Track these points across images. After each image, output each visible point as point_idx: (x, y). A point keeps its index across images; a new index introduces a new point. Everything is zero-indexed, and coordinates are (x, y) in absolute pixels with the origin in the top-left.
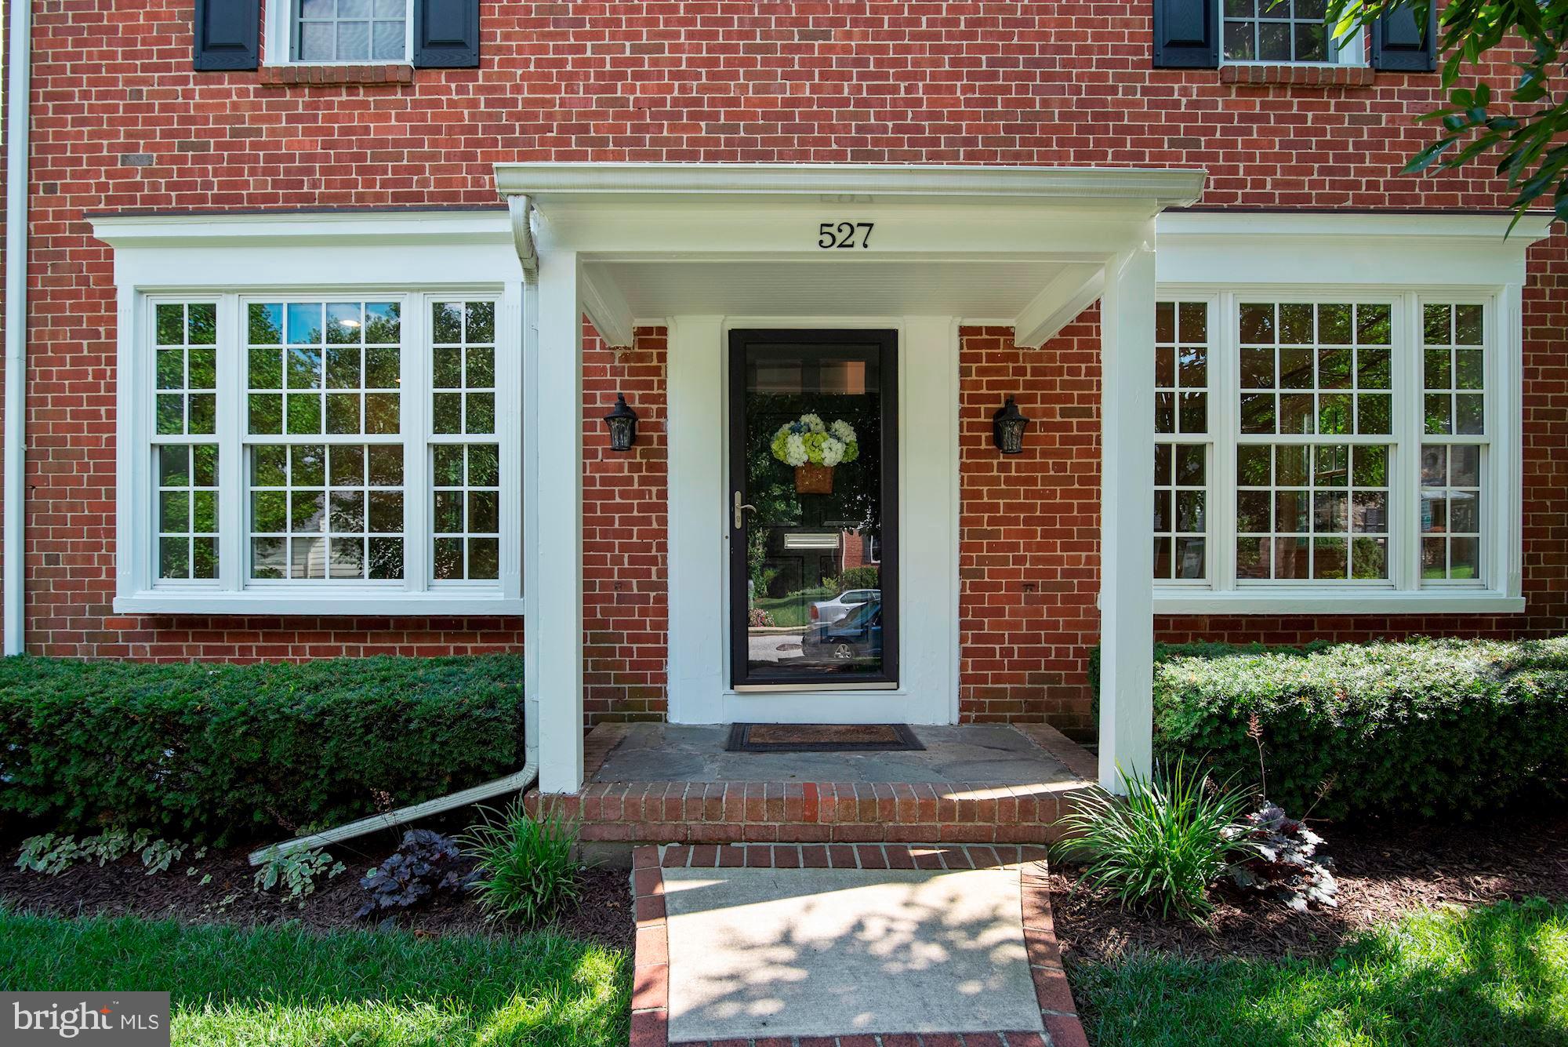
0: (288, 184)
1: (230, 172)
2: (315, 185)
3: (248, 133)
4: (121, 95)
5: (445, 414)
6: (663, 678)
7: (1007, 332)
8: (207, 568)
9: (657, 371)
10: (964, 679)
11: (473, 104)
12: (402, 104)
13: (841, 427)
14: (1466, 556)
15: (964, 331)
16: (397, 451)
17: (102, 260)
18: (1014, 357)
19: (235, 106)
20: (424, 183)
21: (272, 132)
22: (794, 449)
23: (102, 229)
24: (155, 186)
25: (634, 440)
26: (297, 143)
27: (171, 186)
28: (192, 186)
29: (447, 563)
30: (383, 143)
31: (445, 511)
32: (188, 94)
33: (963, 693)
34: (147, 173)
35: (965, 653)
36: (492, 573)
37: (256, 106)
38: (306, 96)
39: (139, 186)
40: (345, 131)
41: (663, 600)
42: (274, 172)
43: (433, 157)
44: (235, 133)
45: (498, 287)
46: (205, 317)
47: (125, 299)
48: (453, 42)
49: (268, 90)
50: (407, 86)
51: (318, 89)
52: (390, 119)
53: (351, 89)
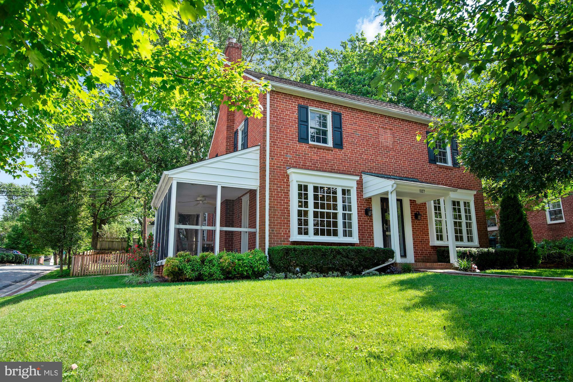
0: (314, 164)
1: (304, 161)
2: (318, 165)
3: (307, 154)
4: (285, 144)
5: (344, 208)
7: (415, 201)
8: (306, 233)
9: (370, 203)
10: (415, 257)
11: (342, 155)
12: (331, 153)
15: (410, 200)
16: (337, 214)
17: (287, 175)
18: (416, 205)
19: (305, 149)
20: (335, 167)
21: (311, 155)
23: (288, 170)
24: (291, 161)
26: (315, 157)
27: (294, 162)
28: (298, 162)
29: (345, 235)
30: (328, 159)
31: (344, 225)
32: (297, 146)
34: (290, 159)
35: (414, 252)
36: (351, 236)
37: (308, 150)
38: (316, 150)
39: (289, 161)
40: (323, 156)
41: (373, 242)
42: (311, 162)
43: (336, 163)
44: (305, 154)
45: (352, 187)
46: (306, 187)
47: (292, 183)
48: (339, 144)
49: (310, 147)
50: (332, 151)
51: (318, 149)
52: (329, 156)
53: (324, 149)
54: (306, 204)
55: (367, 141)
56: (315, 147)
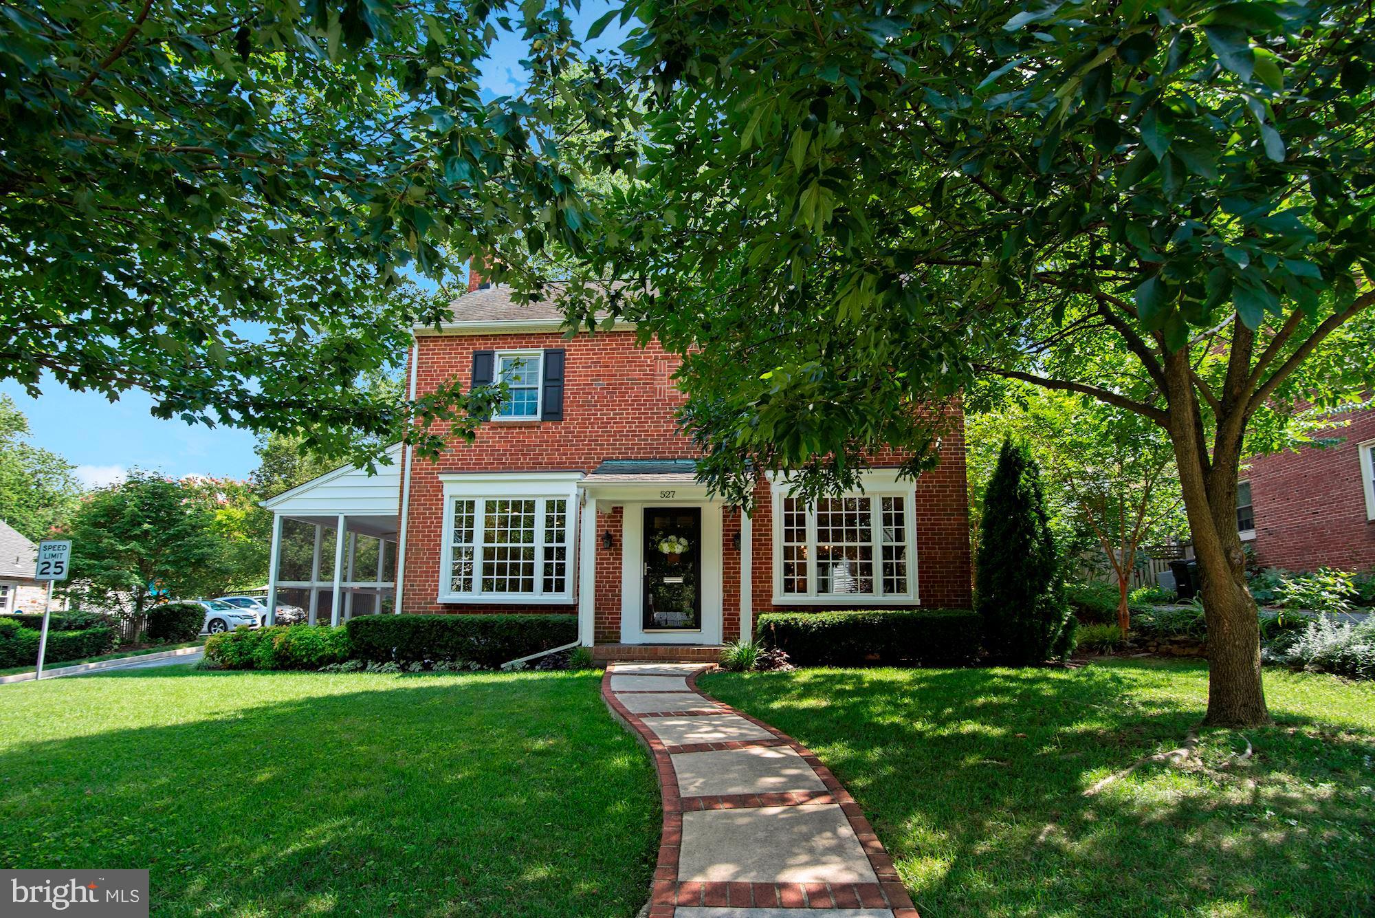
0: (498, 459)
1: (479, 455)
3: (486, 442)
5: (549, 536)
6: (619, 628)
9: (619, 522)
10: (725, 629)
11: (560, 433)
12: (536, 433)
13: (682, 540)
14: (902, 587)
15: (724, 508)
16: (532, 549)
17: (439, 487)
19: (482, 433)
20: (543, 460)
21: (493, 442)
22: (665, 548)
23: (442, 478)
24: (453, 460)
25: (611, 545)
26: (501, 445)
27: (459, 460)
28: (466, 460)
29: (547, 587)
30: (530, 446)
31: (547, 569)
33: (724, 634)
34: (451, 456)
35: (725, 619)
36: (562, 590)
37: (488, 433)
38: (504, 431)
39: (448, 460)
40: (517, 442)
41: (620, 600)
42: (493, 455)
43: (546, 450)
44: (481, 442)
45: (567, 495)
46: (471, 504)
47: (446, 499)
48: (553, 412)
49: (492, 428)
50: (539, 427)
51: (509, 428)
52: (533, 438)
53: (520, 428)
54: (469, 537)
55: (623, 394)
56: (501, 425)
